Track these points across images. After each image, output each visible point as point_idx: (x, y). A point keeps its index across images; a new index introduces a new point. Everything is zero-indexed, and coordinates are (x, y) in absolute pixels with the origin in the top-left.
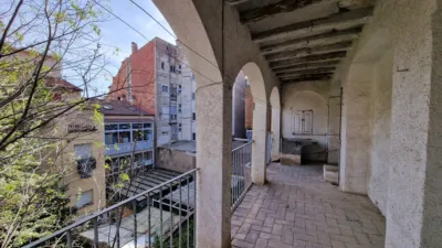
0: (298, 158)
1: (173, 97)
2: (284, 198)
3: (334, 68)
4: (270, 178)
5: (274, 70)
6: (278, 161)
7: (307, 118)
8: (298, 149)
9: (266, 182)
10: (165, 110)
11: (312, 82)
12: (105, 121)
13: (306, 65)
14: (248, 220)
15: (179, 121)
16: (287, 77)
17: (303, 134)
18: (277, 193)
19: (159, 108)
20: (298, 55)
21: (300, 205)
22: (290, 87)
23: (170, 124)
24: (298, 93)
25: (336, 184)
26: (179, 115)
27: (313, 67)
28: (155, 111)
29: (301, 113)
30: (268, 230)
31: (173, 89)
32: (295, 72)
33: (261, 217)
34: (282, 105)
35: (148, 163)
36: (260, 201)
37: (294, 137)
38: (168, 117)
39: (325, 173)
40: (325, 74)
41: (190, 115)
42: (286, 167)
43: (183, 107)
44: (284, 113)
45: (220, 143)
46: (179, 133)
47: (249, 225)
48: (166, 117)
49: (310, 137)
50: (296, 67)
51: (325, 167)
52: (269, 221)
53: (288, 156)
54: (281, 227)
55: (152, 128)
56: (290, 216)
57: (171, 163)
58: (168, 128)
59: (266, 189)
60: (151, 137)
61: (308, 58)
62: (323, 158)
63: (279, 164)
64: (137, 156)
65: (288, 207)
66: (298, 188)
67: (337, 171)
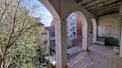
0: (104, 43)
2: (92, 56)
3: (120, 8)
4: (89, 49)
5: (92, 13)
6: (96, 44)
7: (108, 29)
8: (104, 40)
9: (88, 50)
11: (111, 15)
12: (49, 32)
13: (105, 9)
14: (76, 62)
15: (67, 31)
16: (98, 14)
17: (106, 35)
18: (91, 55)
20: (99, 5)
21: (98, 60)
22: (100, 18)
24: (104, 20)
25: (118, 54)
27: (108, 9)
29: (106, 27)
30: (81, 66)
32: (101, 12)
33: (81, 61)
34: (97, 25)
36: (83, 56)
37: (102, 36)
39: (114, 49)
40: (116, 11)
41: (70, 29)
42: (98, 46)
43: (68, 28)
44: (98, 27)
45: (60, 37)
46: (67, 35)
47: (75, 63)
49: (109, 36)
50: (100, 10)
51: (114, 47)
52: (83, 63)
53: (99, 42)
54: (87, 66)
56: (92, 63)
59: (87, 52)
61: (105, 6)
62: (116, 44)
63: (96, 45)
65: (93, 60)
66: (100, 54)
67: (119, 49)
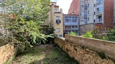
1: (86, 9)
10: (83, 13)
15: (88, 17)
19: (80, 13)
23: (84, 18)
26: (88, 15)
31: (86, 6)
35: (76, 29)
46: (88, 21)
48: (83, 16)
55: (78, 19)
57: (84, 29)
58: (84, 19)
60: (77, 21)
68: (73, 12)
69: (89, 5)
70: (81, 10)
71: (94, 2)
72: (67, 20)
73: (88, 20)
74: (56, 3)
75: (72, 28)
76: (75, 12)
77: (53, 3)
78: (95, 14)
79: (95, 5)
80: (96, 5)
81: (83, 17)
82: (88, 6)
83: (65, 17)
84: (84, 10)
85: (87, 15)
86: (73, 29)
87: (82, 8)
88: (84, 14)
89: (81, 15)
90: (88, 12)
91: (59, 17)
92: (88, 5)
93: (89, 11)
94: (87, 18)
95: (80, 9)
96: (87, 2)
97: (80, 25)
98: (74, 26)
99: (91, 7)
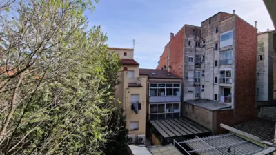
1: (198, 65)
10: (191, 75)
12: (148, 81)
15: (202, 83)
19: (186, 74)
23: (194, 85)
26: (202, 79)
28: (183, 76)
31: (197, 59)
35: (176, 111)
38: (192, 80)
41: (212, 78)
43: (206, 73)
46: (202, 93)
55: (180, 88)
57: (193, 115)
58: (193, 88)
60: (179, 93)
64: (169, 106)
68: (170, 67)
69: (204, 57)
70: (188, 68)
71: (216, 57)
72: (156, 90)
73: (203, 90)
74: (133, 50)
75: (167, 108)
76: (174, 67)
77: (125, 52)
78: (216, 82)
79: (216, 61)
80: (218, 63)
81: (192, 83)
82: (204, 60)
83: (152, 85)
84: (193, 68)
85: (199, 79)
86: (168, 112)
87: (190, 63)
88: (195, 76)
89: (187, 78)
90: (201, 72)
91: (138, 94)
92: (202, 57)
93: (204, 71)
94: (199, 85)
95: (186, 66)
96: (202, 51)
97: (185, 102)
98: (171, 104)
99: (209, 64)
